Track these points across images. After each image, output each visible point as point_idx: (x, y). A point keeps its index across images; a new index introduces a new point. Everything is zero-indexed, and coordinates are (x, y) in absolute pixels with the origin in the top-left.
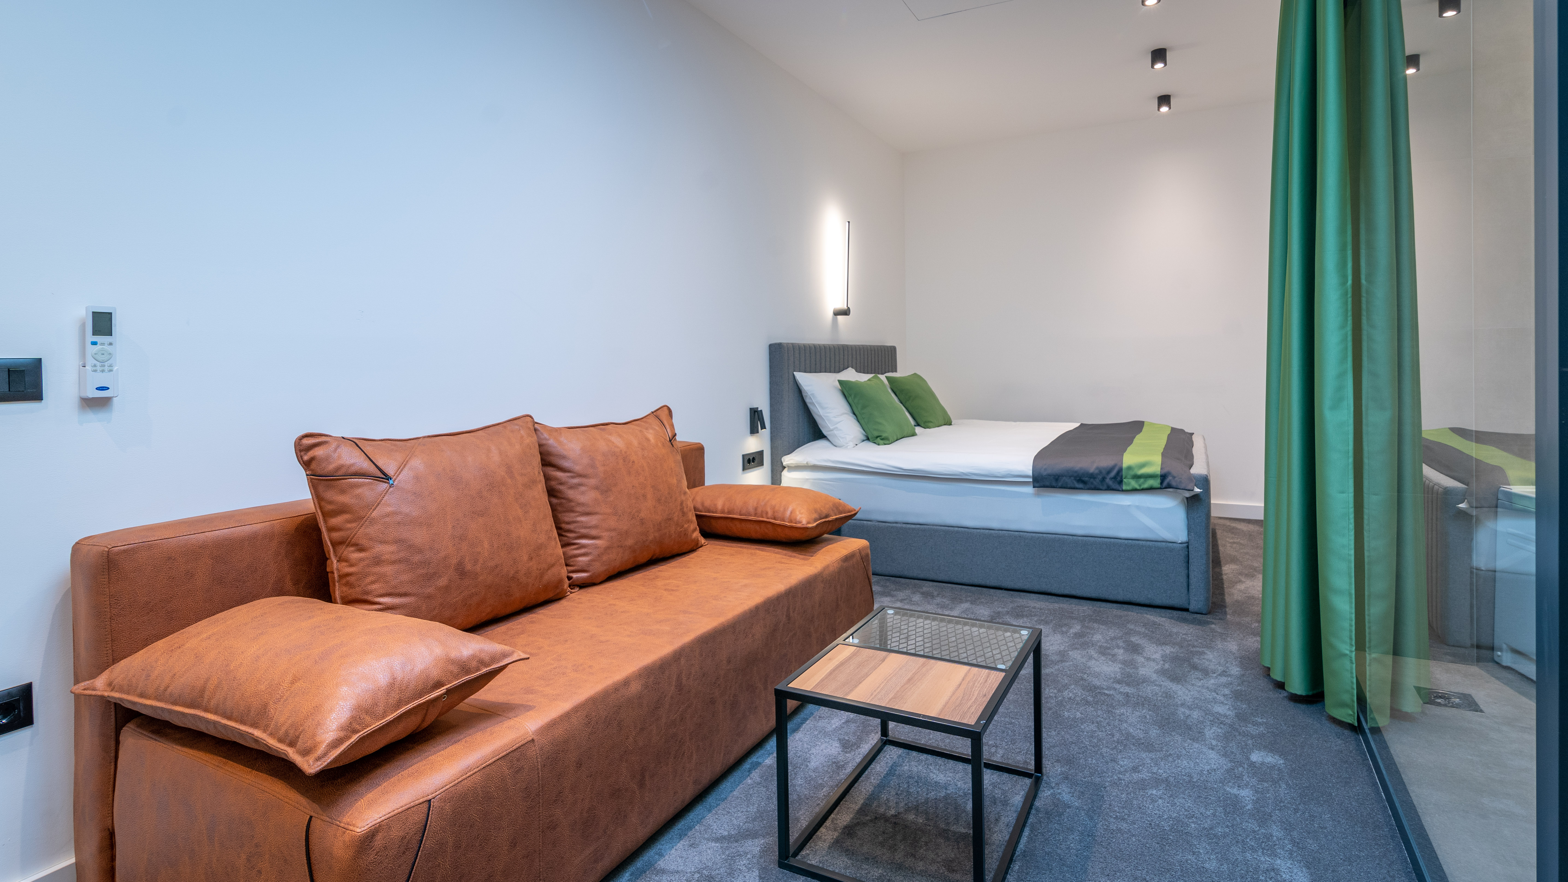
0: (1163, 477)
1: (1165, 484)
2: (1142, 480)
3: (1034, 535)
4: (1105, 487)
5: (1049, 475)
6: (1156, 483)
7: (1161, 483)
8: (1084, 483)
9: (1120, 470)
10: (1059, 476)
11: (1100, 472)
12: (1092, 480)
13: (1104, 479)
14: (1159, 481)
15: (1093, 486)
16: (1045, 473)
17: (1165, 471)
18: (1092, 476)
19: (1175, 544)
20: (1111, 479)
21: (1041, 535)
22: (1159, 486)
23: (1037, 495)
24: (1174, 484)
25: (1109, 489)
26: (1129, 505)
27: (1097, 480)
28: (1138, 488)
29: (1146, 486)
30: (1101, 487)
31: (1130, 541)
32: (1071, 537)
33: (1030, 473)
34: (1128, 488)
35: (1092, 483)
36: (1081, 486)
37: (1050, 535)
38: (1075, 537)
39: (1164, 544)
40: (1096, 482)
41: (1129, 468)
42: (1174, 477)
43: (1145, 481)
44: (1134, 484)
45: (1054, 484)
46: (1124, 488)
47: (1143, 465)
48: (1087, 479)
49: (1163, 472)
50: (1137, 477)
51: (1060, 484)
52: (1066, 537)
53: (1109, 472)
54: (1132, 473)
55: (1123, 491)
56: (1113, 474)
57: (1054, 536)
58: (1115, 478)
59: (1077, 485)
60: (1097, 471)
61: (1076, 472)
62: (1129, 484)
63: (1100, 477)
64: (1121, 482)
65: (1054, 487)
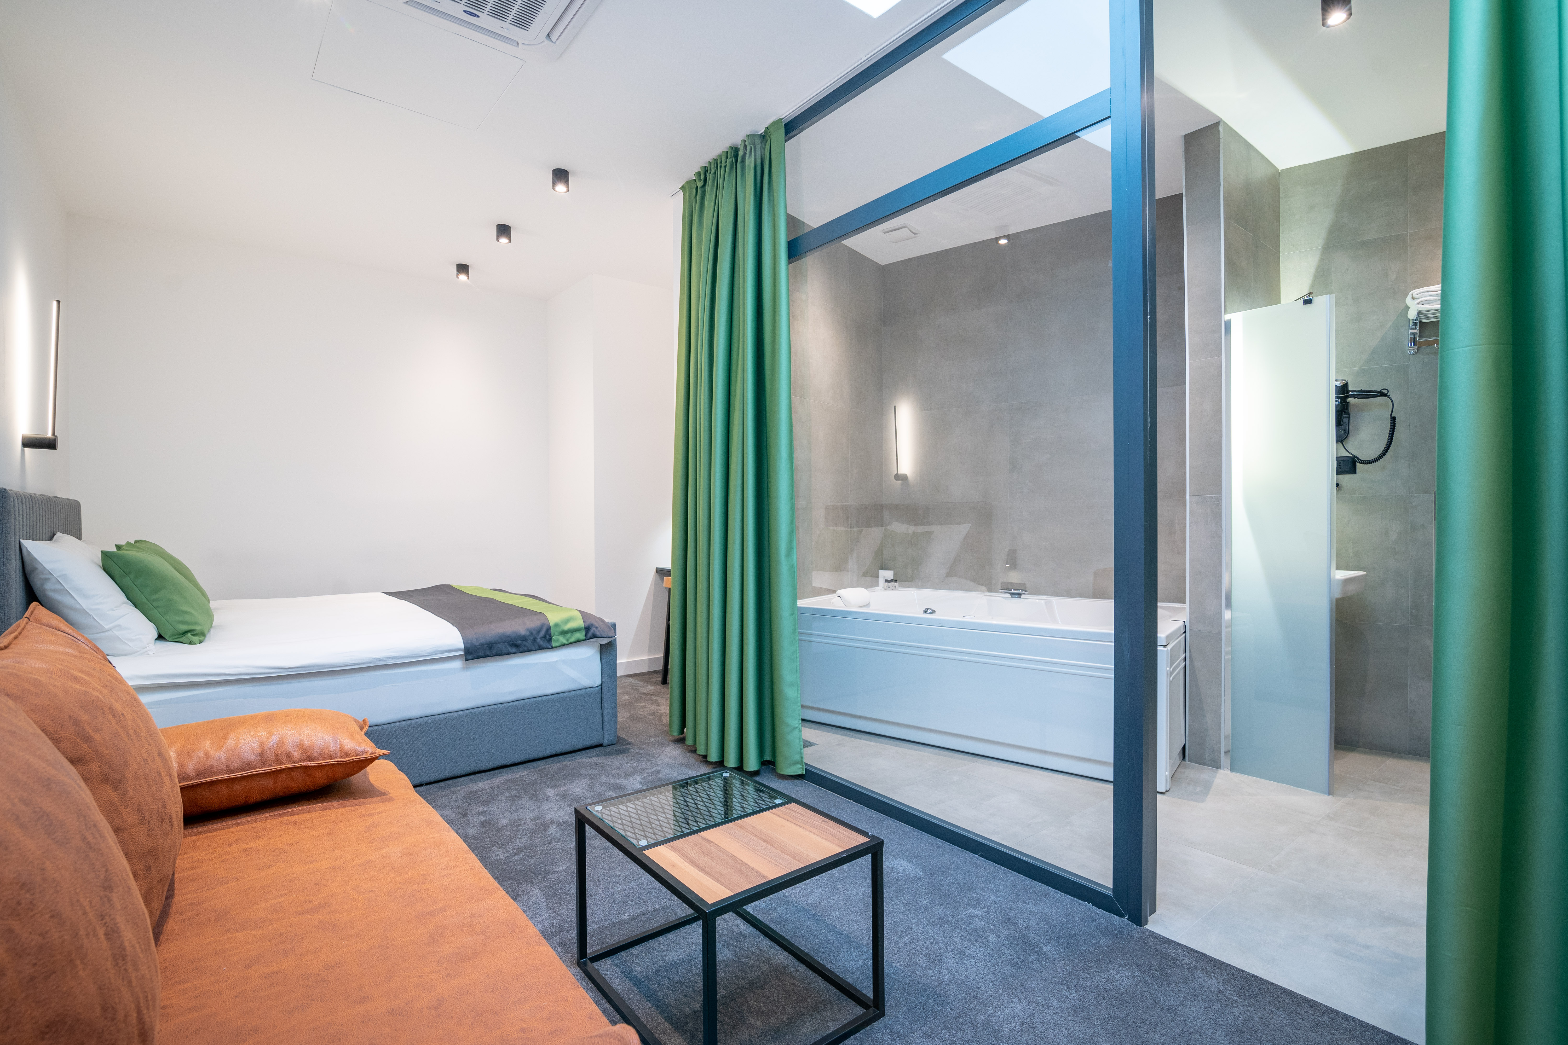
0: (587, 629)
1: (590, 634)
2: (569, 635)
3: (461, 713)
4: (537, 647)
5: (483, 644)
6: (581, 635)
7: (586, 635)
8: (517, 646)
9: (549, 628)
10: (492, 644)
11: (531, 633)
12: (524, 642)
13: (535, 639)
14: (584, 633)
15: (525, 649)
16: (477, 643)
17: (588, 623)
18: (524, 638)
19: (592, 689)
20: (541, 638)
21: (469, 711)
22: (584, 638)
23: (465, 668)
24: (598, 634)
25: (541, 648)
26: (556, 661)
27: (529, 642)
28: (566, 643)
29: (572, 640)
30: (533, 648)
31: (556, 695)
32: (501, 706)
33: (462, 646)
34: (557, 644)
35: (525, 646)
36: (514, 650)
37: (479, 709)
38: (505, 705)
39: (583, 690)
40: (529, 644)
41: (557, 625)
42: (597, 628)
43: (572, 635)
44: (562, 640)
45: (489, 653)
46: (554, 645)
47: (567, 621)
48: (520, 642)
49: (586, 625)
50: (564, 633)
51: (494, 652)
52: (495, 706)
53: (538, 632)
54: (560, 629)
55: (552, 648)
56: (542, 633)
57: (482, 709)
58: (544, 637)
59: (511, 650)
60: (528, 633)
61: (509, 637)
62: (558, 640)
63: (531, 638)
64: (550, 640)
65: (488, 656)
